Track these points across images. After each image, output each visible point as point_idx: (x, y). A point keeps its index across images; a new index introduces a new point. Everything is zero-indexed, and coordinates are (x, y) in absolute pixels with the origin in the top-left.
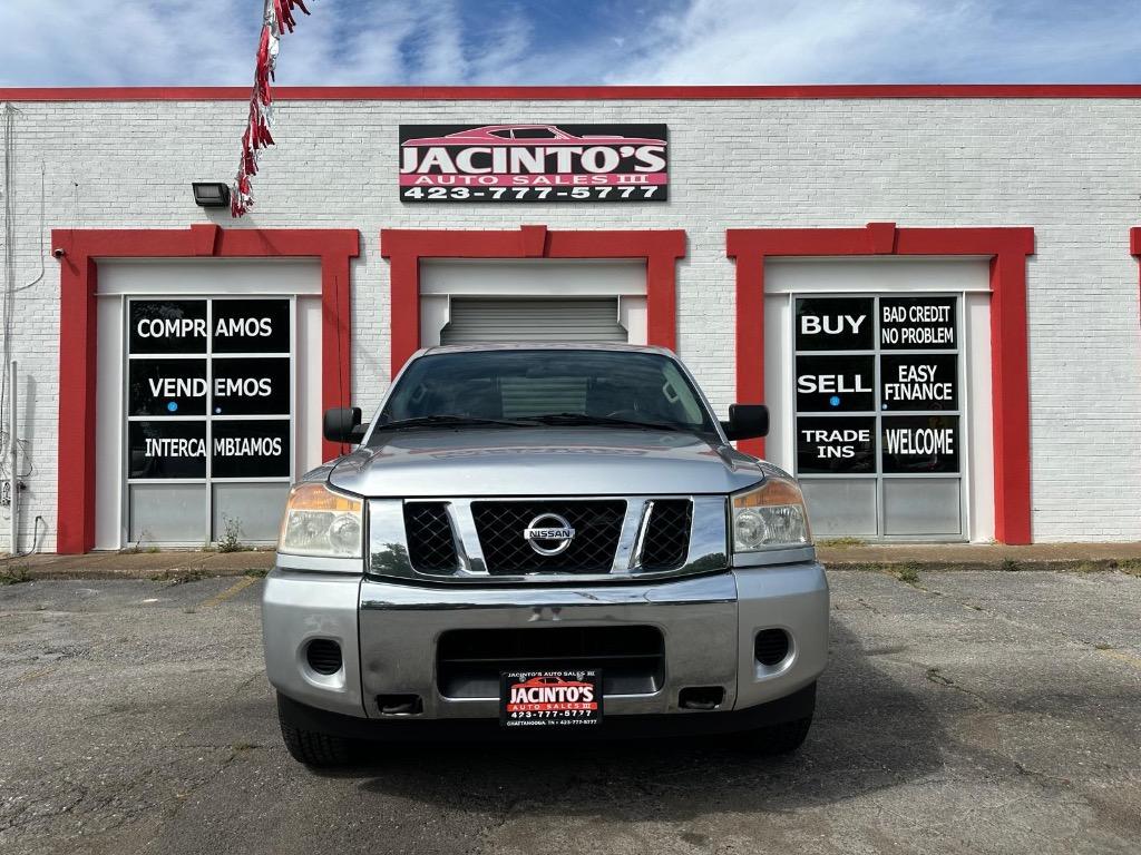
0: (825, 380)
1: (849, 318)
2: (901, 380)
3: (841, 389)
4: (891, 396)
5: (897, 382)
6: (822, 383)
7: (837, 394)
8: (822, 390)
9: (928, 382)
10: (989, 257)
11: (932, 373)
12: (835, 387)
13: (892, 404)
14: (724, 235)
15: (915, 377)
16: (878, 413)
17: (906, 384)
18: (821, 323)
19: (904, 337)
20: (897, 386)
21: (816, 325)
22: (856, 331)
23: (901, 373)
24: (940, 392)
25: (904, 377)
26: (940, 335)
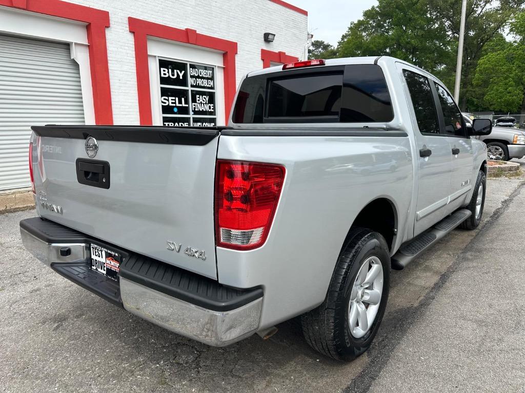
0: (172, 100)
1: (178, 71)
2: (197, 102)
3: (178, 105)
4: (195, 108)
5: (196, 102)
6: (170, 101)
7: (176, 106)
8: (171, 104)
9: (206, 103)
10: (224, 52)
11: (207, 100)
12: (175, 103)
13: (195, 112)
14: (127, 19)
15: (202, 101)
16: (191, 116)
17: (199, 103)
18: (168, 72)
19: (198, 83)
20: (196, 104)
21: (167, 73)
22: (181, 78)
23: (198, 99)
24: (210, 107)
25: (199, 100)
26: (209, 83)
